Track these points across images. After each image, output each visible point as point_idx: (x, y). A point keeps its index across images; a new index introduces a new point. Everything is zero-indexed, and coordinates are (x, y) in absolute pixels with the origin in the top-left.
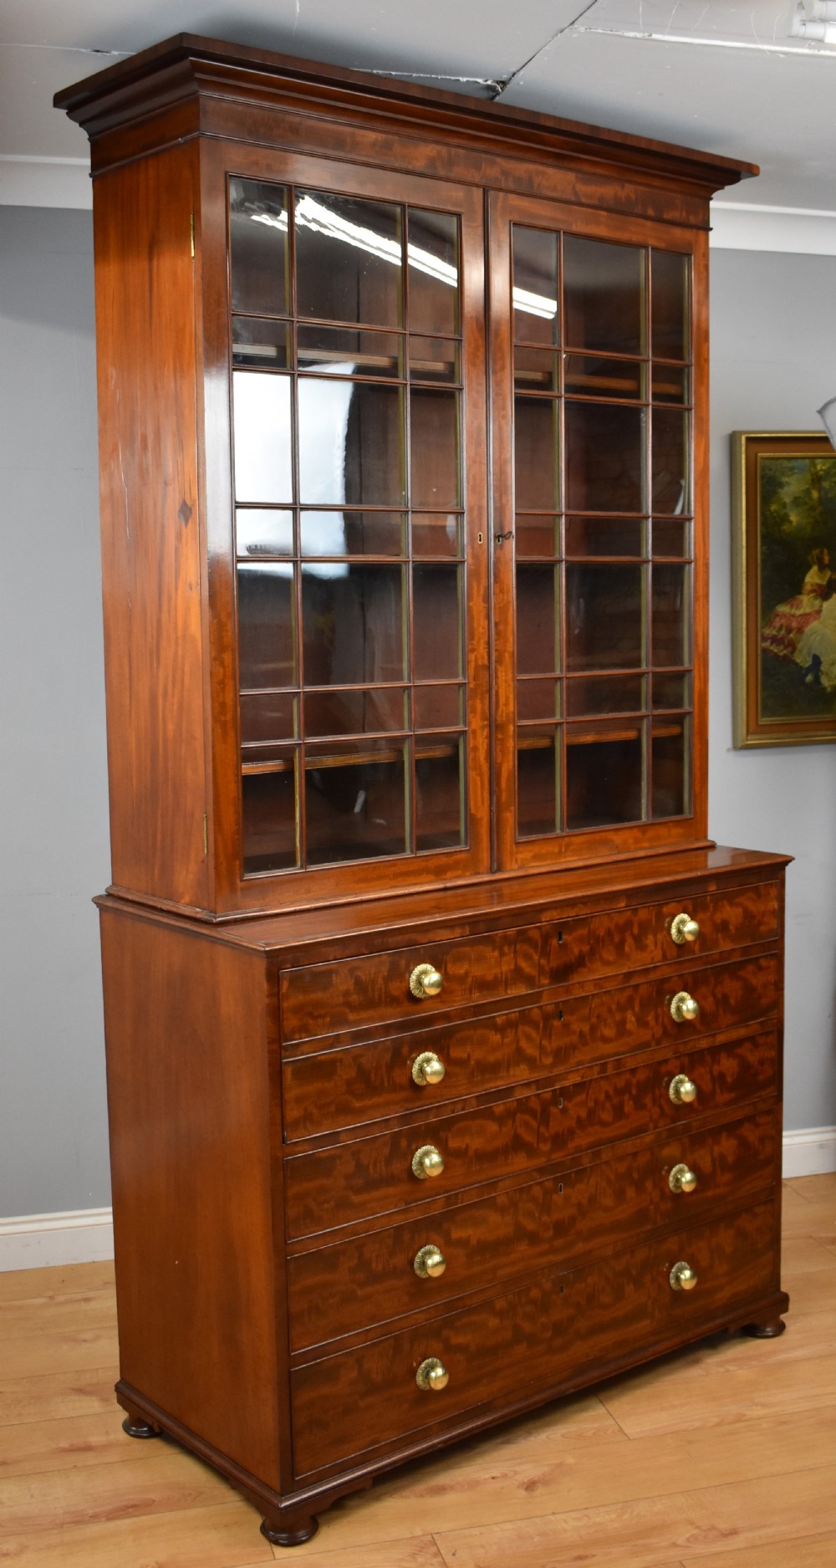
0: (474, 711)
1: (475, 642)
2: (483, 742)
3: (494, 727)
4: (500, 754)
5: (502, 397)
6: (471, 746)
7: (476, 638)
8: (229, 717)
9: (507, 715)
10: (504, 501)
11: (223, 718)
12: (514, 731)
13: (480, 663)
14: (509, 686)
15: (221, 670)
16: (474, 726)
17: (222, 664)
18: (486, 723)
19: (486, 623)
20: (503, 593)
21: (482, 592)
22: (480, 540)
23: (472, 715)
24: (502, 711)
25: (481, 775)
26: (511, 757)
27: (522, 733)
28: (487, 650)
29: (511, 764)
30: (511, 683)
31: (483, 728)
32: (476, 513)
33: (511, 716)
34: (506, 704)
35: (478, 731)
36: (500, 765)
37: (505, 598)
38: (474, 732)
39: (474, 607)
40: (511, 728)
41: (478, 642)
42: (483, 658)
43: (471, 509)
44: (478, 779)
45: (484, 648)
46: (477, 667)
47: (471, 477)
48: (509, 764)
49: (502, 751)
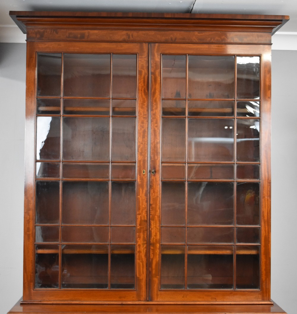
0: (139, 237)
1: (140, 211)
2: (144, 250)
3: (149, 244)
4: (152, 255)
5: (155, 119)
6: (138, 250)
7: (141, 210)
8: (31, 233)
9: (156, 240)
10: (156, 158)
11: (28, 233)
12: (159, 247)
13: (143, 219)
14: (157, 229)
15: (28, 216)
16: (139, 243)
17: (29, 214)
18: (145, 242)
19: (146, 204)
20: (155, 193)
21: (144, 192)
22: (144, 173)
23: (139, 239)
24: (154, 238)
25: (142, 262)
26: (158, 256)
27: (163, 247)
28: (146, 214)
29: (158, 259)
30: (158, 228)
31: (144, 244)
32: (142, 162)
33: (158, 240)
34: (156, 236)
35: (141, 245)
36: (152, 259)
37: (156, 195)
38: (139, 245)
39: (140, 198)
40: (158, 245)
41: (142, 211)
42: (144, 217)
43: (140, 161)
44: (141, 263)
45: (145, 213)
46: (141, 221)
47: (140, 149)
48: (156, 259)
49: (153, 254)
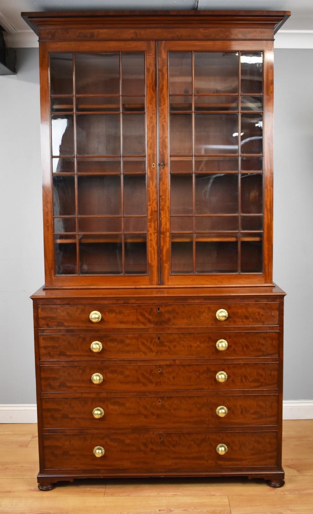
0: (151, 226)
1: (151, 202)
2: (155, 238)
3: (160, 233)
4: (163, 243)
5: (163, 115)
6: (149, 239)
7: (151, 201)
8: (50, 224)
9: (166, 229)
10: (165, 151)
11: (47, 224)
12: (169, 235)
13: (153, 210)
14: (167, 218)
15: (47, 209)
16: (150, 232)
17: (47, 208)
18: (156, 231)
19: (156, 195)
20: (164, 185)
21: (154, 184)
22: (154, 166)
23: (150, 228)
24: (164, 227)
25: (154, 249)
26: (168, 244)
27: (173, 236)
28: (156, 205)
29: (168, 247)
30: (168, 218)
31: (154, 233)
32: (151, 156)
33: (168, 229)
34: (166, 225)
35: (152, 234)
36: (163, 247)
37: (165, 187)
38: (151, 234)
39: (151, 190)
40: (168, 234)
41: (153, 202)
42: (155, 207)
43: (149, 155)
44: (153, 251)
45: (155, 204)
46: (152, 212)
47: (149, 143)
48: (167, 246)
49: (164, 242)
